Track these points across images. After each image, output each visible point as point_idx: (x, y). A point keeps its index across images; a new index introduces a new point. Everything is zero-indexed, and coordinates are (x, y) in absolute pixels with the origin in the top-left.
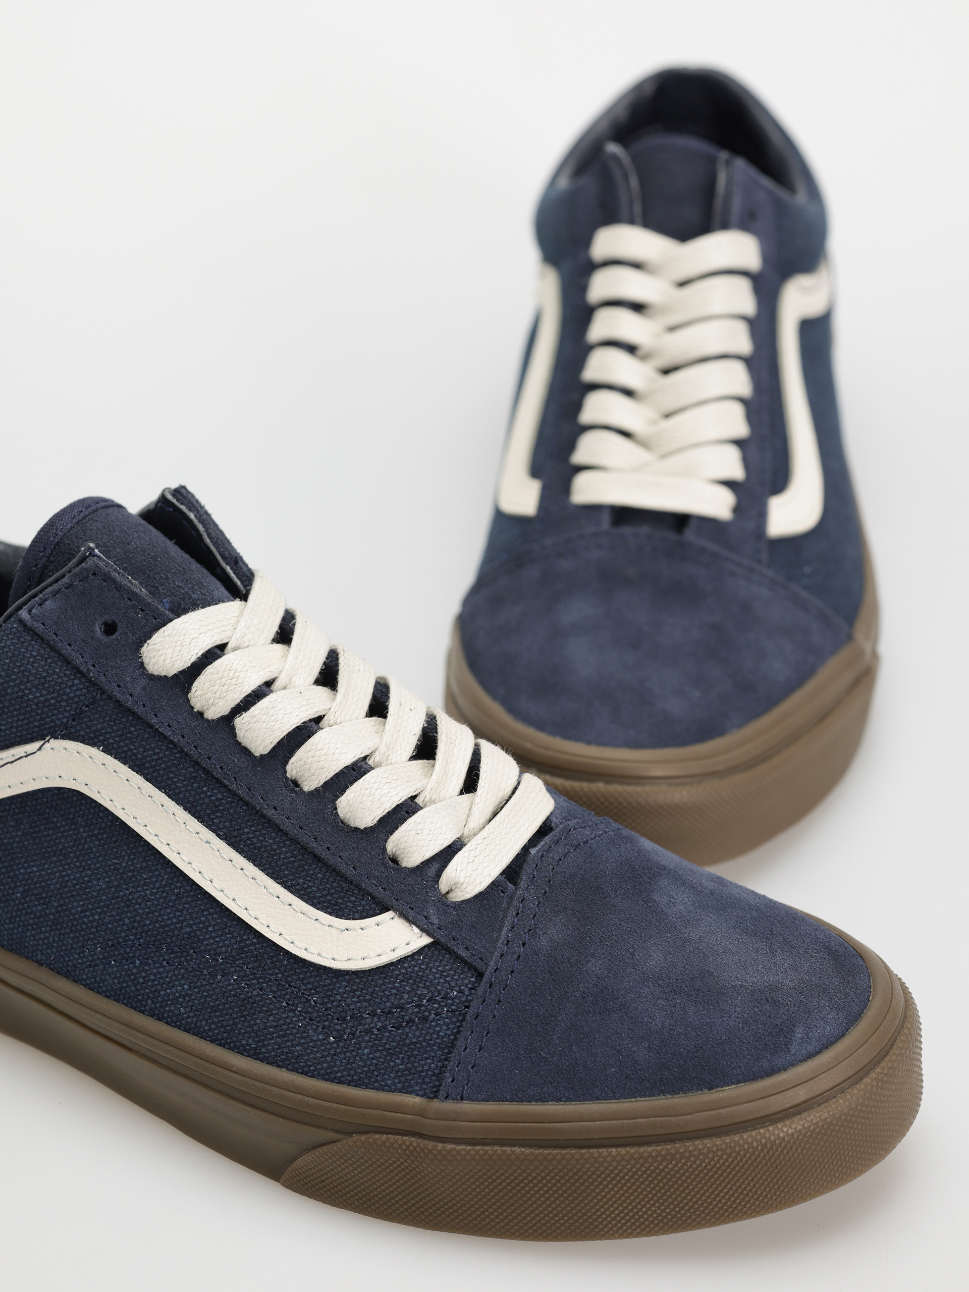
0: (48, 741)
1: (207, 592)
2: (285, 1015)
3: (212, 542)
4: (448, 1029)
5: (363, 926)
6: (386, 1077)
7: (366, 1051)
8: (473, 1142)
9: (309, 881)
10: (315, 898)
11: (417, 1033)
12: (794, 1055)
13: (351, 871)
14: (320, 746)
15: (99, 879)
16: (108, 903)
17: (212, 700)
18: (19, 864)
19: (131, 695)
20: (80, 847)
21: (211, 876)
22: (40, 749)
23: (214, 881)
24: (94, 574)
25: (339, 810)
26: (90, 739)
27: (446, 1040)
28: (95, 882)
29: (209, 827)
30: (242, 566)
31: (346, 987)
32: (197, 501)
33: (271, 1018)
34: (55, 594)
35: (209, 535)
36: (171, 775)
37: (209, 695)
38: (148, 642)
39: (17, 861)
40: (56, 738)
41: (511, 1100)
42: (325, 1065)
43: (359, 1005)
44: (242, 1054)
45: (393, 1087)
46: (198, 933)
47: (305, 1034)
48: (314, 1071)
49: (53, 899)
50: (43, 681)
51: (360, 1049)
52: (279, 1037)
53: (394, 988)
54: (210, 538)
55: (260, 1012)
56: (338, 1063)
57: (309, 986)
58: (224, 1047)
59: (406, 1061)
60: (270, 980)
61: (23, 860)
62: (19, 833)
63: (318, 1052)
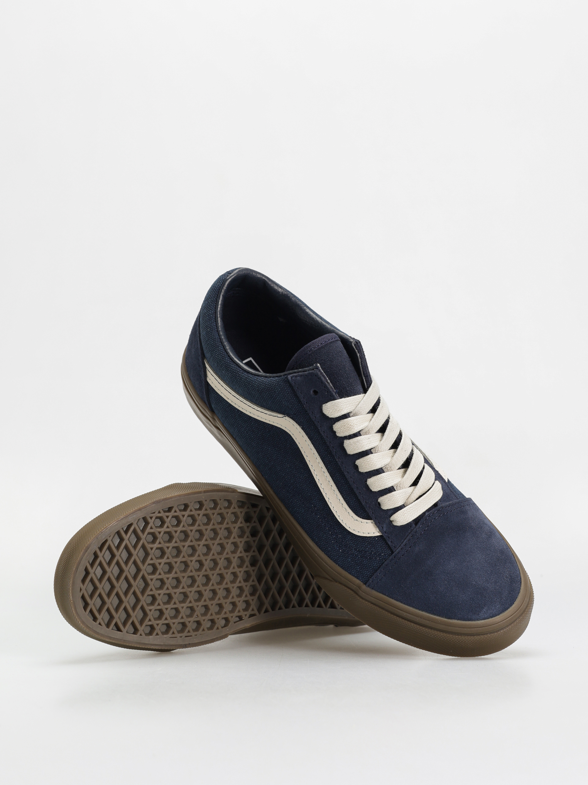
0: (286, 416)
1: (353, 388)
2: (329, 536)
3: (362, 367)
4: (377, 565)
5: (362, 522)
6: (353, 570)
7: (350, 560)
8: (372, 603)
9: (351, 499)
10: (351, 505)
11: (367, 562)
12: (480, 616)
13: (364, 503)
14: (368, 460)
15: (288, 463)
16: (288, 472)
17: (339, 431)
18: (266, 444)
19: (315, 417)
20: (286, 450)
21: (322, 483)
22: (282, 417)
23: (322, 485)
24: (316, 375)
25: (367, 482)
26: (298, 422)
27: (375, 568)
28: (286, 464)
29: (326, 467)
30: (369, 378)
31: (350, 537)
32: (363, 349)
33: (325, 535)
34: (301, 376)
35: (361, 364)
36: (320, 446)
37: (339, 429)
38: (326, 404)
39: (265, 443)
40: (288, 417)
41: (387, 596)
42: (336, 558)
43: (352, 545)
44: (313, 541)
45: (354, 575)
46: (312, 497)
47: (333, 545)
48: (332, 558)
49: (272, 461)
50: (289, 400)
51: (348, 558)
52: (325, 542)
53: (365, 545)
54: (362, 365)
55: (322, 531)
56: (340, 559)
57: (340, 532)
58: (308, 535)
59: (361, 568)
60: (328, 523)
61: (267, 444)
62: (269, 435)
63: (335, 553)
